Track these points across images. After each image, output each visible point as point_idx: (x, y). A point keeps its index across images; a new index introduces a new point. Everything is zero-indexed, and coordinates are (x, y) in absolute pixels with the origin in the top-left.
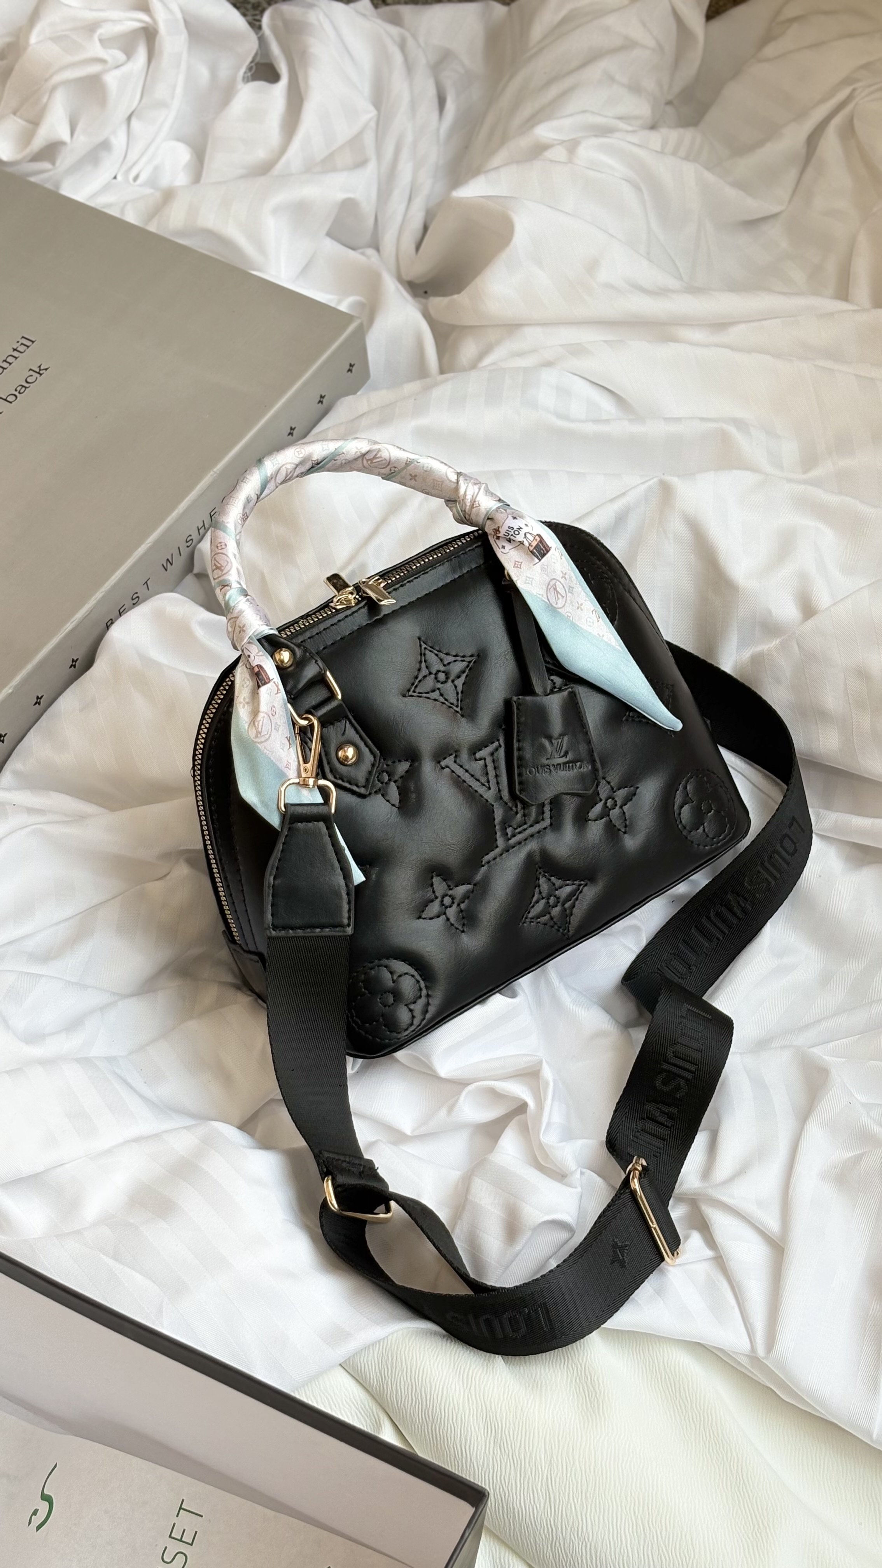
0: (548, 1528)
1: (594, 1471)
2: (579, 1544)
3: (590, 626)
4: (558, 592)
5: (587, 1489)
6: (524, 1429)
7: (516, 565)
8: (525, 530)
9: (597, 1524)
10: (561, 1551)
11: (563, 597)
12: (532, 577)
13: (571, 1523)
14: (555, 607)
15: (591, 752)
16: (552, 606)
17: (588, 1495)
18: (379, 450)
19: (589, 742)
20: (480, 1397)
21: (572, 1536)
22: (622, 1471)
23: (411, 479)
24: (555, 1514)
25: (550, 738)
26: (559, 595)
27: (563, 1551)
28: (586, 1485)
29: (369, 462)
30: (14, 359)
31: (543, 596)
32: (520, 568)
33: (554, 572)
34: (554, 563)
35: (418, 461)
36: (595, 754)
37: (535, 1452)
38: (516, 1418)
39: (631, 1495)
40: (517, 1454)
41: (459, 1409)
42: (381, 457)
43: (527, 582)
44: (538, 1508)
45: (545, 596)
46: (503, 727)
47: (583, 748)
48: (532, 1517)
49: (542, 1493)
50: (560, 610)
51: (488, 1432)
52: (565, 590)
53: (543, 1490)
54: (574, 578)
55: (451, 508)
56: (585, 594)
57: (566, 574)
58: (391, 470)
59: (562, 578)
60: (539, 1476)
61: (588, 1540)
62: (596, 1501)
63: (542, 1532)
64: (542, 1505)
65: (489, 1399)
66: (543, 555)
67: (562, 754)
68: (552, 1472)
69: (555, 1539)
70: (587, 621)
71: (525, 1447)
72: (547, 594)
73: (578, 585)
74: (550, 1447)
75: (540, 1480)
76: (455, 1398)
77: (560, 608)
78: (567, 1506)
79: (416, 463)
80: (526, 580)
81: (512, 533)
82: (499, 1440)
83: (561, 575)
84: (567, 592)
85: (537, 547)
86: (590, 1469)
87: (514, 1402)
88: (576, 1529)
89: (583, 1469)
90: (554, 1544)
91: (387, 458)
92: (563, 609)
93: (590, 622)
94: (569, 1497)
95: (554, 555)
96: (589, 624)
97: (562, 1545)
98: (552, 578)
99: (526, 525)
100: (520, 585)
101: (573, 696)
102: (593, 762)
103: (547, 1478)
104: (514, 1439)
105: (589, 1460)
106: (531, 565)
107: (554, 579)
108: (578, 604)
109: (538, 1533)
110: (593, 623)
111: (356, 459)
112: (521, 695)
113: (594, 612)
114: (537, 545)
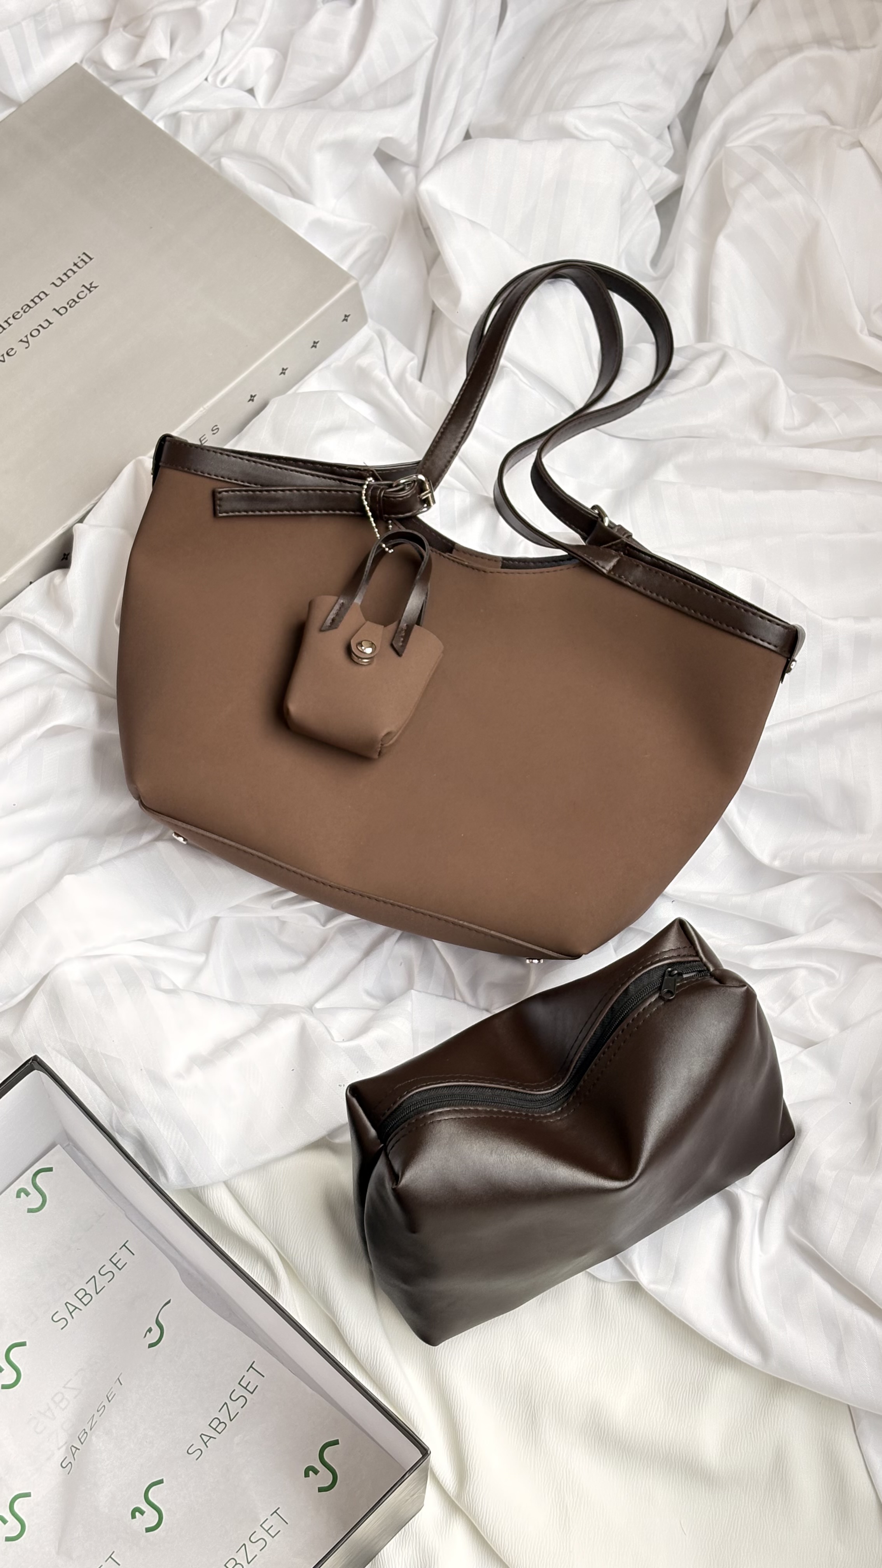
30: (73, 273)
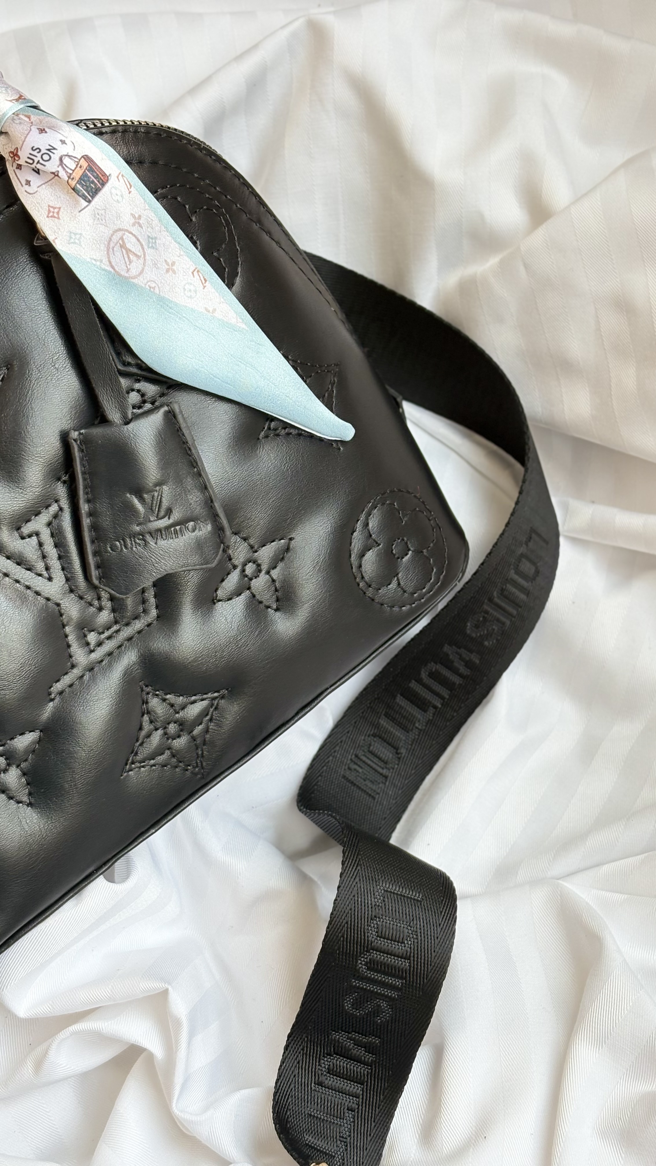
3: (191, 297)
4: (128, 251)
7: (51, 214)
8: (62, 150)
11: (138, 257)
12: (79, 232)
14: (126, 278)
15: (209, 503)
16: (120, 275)
19: (204, 488)
25: (139, 492)
26: (131, 256)
31: (101, 261)
32: (58, 218)
33: (118, 217)
34: (118, 201)
36: (217, 505)
43: (72, 240)
45: (105, 260)
46: (64, 478)
47: (195, 498)
50: (135, 281)
52: (142, 245)
54: (156, 221)
56: (177, 245)
57: (140, 217)
59: (134, 225)
66: (95, 192)
67: (162, 513)
70: (185, 289)
72: (109, 258)
73: (165, 233)
77: (135, 277)
80: (71, 238)
81: (39, 158)
83: (133, 221)
84: (146, 247)
85: (83, 179)
92: (141, 278)
93: (190, 291)
95: (116, 188)
96: (189, 294)
98: (116, 228)
99: (63, 142)
100: (60, 246)
101: (171, 417)
102: (214, 517)
106: (76, 212)
107: (120, 230)
108: (168, 264)
110: (196, 291)
112: (85, 428)
113: (195, 273)
114: (84, 175)
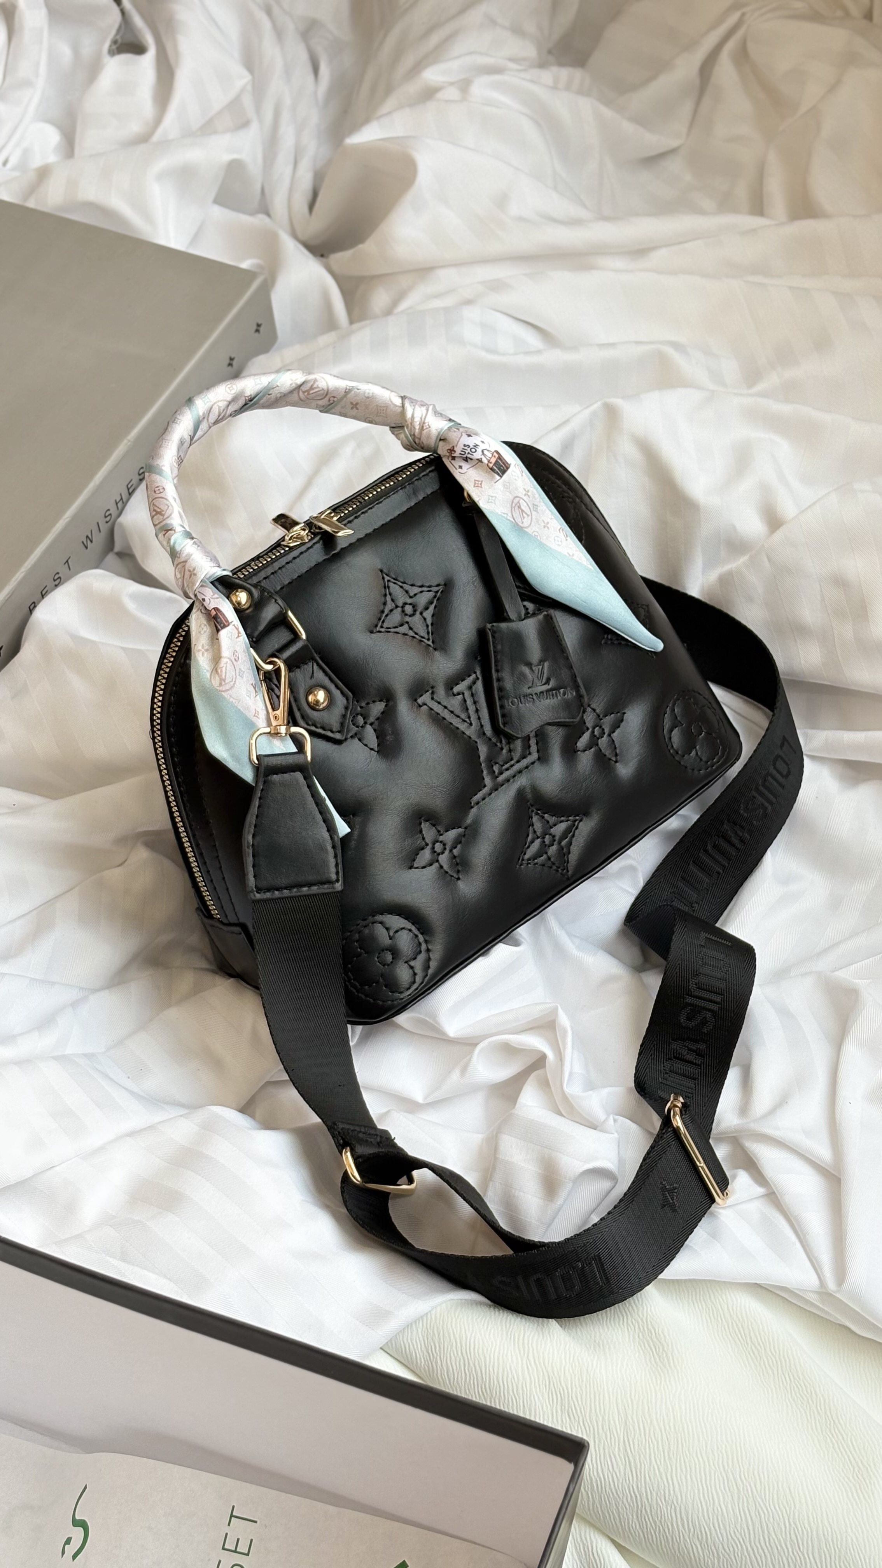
0: (631, 1496)
1: (675, 1428)
2: (667, 1509)
3: (559, 545)
4: (522, 511)
5: (669, 1448)
6: (592, 1392)
7: (476, 485)
8: (482, 447)
9: (684, 1483)
10: (649, 1519)
11: (528, 515)
12: (494, 495)
13: (655, 1486)
14: (521, 527)
15: (574, 677)
16: (518, 525)
17: (671, 1455)
18: (315, 381)
19: (571, 667)
20: (540, 1363)
21: (658, 1499)
22: (705, 1424)
23: (352, 408)
24: (637, 1479)
25: (529, 665)
26: (524, 514)
27: (651, 1519)
28: (667, 1443)
29: (306, 394)
31: (507, 515)
32: (481, 487)
33: (516, 489)
34: (516, 480)
35: (359, 388)
36: (578, 679)
37: (607, 1415)
38: (582, 1381)
39: (718, 1448)
40: (588, 1421)
41: (518, 1379)
42: (318, 387)
43: (490, 501)
44: (618, 1474)
45: (510, 514)
46: (480, 658)
47: (565, 674)
48: (612, 1486)
49: (620, 1457)
50: (526, 530)
51: (553, 1399)
52: (530, 509)
53: (622, 1455)
54: (536, 495)
55: (397, 436)
56: (550, 513)
57: (528, 491)
58: (329, 400)
59: (525, 495)
60: (615, 1440)
61: (677, 1503)
62: (680, 1460)
63: (625, 1500)
64: (622, 1471)
65: (550, 1364)
66: (504, 472)
67: (544, 681)
68: (629, 1434)
69: (640, 1506)
70: (555, 540)
71: (596, 1411)
72: (511, 512)
73: (543, 504)
74: (623, 1408)
75: (617, 1444)
76: (513, 1368)
77: (526, 528)
78: (650, 1470)
79: (356, 390)
80: (489, 499)
81: (469, 451)
82: (567, 1407)
83: (524, 492)
84: (532, 509)
85: (496, 463)
86: (670, 1427)
87: (577, 1364)
88: (662, 1492)
89: (663, 1427)
90: (639, 1512)
91: (325, 388)
92: (530, 529)
93: (558, 541)
94: (650, 1459)
95: (514, 471)
96: (557, 543)
97: (649, 1511)
98: (515, 495)
99: (482, 442)
100: (483, 505)
101: (549, 619)
102: (577, 687)
103: (624, 1441)
104: (582, 1403)
105: (667, 1416)
106: (493, 483)
107: (517, 497)
108: (544, 523)
109: (621, 1503)
110: (561, 541)
111: (291, 392)
112: (495, 622)
113: (561, 530)
114: (496, 461)
